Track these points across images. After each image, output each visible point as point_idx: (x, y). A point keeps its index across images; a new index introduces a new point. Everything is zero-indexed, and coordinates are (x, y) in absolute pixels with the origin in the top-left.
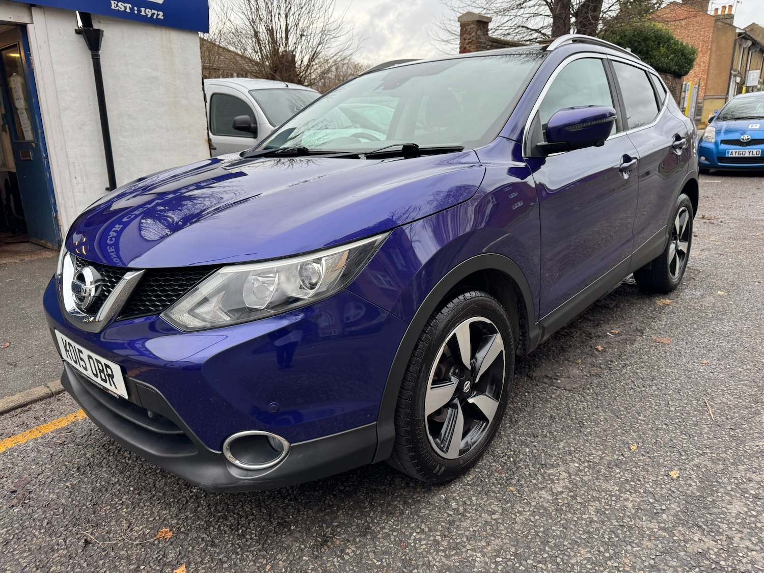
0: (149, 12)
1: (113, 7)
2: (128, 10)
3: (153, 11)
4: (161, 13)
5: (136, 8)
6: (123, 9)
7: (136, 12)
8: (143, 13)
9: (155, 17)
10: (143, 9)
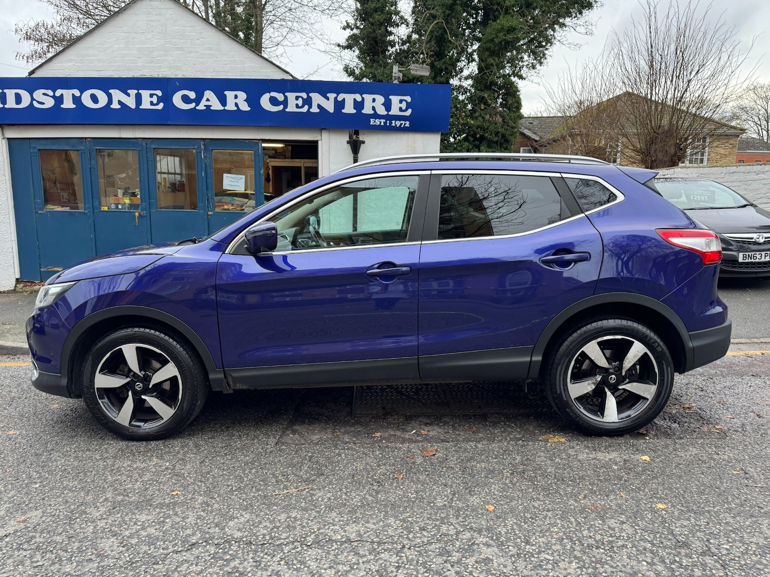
0: (398, 123)
1: (371, 123)
2: (382, 124)
3: (401, 122)
4: (408, 123)
5: (388, 122)
6: (379, 123)
7: (388, 124)
8: (393, 125)
9: (402, 126)
10: (393, 122)
